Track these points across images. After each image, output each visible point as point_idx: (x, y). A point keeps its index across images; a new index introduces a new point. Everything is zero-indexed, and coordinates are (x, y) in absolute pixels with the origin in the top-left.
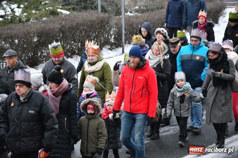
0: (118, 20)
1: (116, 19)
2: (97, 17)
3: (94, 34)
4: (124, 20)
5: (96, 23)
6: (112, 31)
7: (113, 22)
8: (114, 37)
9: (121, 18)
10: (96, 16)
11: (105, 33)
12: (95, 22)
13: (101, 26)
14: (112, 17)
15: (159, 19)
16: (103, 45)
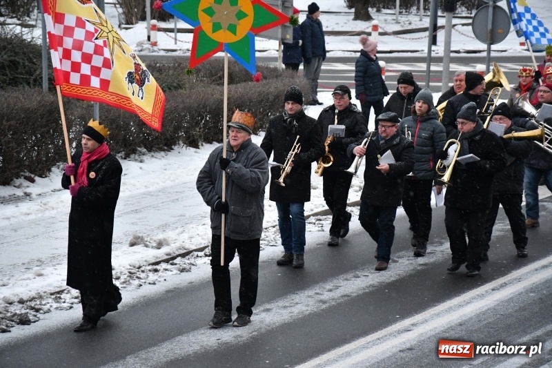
0: (86, 109)
1: (83, 108)
2: (40, 102)
3: (34, 138)
4: (100, 110)
5: (38, 114)
6: (73, 132)
7: (76, 113)
8: (77, 145)
9: (92, 106)
10: (39, 99)
11: (58, 136)
12: (36, 113)
13: (47, 121)
14: (73, 103)
15: (173, 109)
16: (52, 161)
